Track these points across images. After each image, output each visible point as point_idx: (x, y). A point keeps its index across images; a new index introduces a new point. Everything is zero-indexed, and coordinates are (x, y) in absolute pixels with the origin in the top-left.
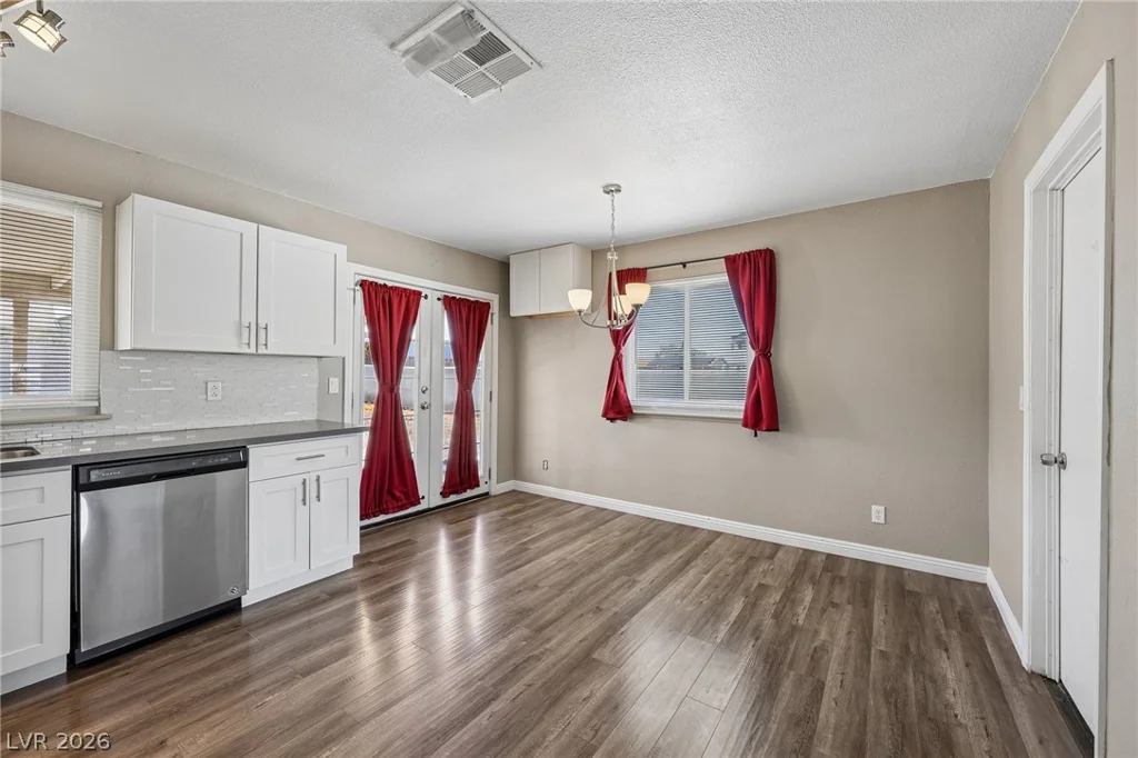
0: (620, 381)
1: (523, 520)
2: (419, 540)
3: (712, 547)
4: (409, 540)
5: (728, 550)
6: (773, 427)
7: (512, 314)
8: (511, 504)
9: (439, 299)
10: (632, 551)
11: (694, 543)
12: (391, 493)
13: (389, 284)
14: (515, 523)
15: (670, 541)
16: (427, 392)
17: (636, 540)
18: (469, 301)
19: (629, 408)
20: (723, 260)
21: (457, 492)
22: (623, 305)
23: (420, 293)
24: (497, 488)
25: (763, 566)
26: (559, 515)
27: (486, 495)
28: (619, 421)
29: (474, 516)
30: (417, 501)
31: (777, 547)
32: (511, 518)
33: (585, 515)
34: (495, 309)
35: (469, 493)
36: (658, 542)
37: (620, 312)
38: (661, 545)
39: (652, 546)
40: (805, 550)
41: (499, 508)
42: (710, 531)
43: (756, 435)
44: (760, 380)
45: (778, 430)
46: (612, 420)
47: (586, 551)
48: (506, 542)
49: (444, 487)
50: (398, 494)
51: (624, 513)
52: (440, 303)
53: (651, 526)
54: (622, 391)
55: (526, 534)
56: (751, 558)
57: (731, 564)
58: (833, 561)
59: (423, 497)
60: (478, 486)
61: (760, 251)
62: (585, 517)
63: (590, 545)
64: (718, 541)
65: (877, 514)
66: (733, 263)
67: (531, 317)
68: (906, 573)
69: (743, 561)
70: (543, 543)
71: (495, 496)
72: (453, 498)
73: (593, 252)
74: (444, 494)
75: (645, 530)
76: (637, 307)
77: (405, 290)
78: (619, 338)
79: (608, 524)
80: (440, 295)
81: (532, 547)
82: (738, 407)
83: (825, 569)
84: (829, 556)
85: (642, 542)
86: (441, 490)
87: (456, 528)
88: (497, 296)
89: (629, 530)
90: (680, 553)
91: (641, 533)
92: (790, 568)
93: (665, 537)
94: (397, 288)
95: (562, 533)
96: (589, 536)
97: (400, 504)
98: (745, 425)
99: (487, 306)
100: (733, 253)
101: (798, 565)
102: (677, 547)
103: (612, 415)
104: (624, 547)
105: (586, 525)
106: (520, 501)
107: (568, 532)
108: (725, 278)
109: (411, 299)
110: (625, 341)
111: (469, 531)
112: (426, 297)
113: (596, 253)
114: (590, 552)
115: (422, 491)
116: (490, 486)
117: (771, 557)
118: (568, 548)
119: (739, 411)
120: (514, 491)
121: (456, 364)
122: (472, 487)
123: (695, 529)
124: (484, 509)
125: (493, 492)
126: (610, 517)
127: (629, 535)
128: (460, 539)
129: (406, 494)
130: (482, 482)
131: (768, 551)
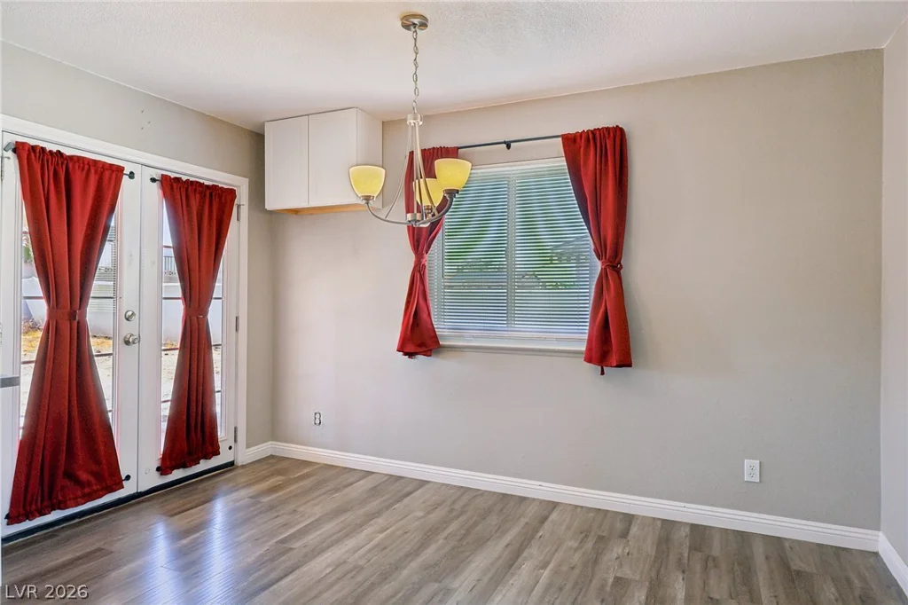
0: (421, 301)
1: (284, 502)
2: (117, 546)
3: (547, 525)
4: (99, 550)
5: (568, 528)
6: (626, 362)
7: (269, 206)
8: (265, 478)
9: (153, 180)
10: (441, 541)
11: (524, 521)
12: (70, 475)
13: (68, 152)
14: (272, 507)
15: (493, 520)
16: (135, 319)
17: (446, 522)
18: (201, 185)
19: (435, 338)
20: (560, 139)
21: (184, 466)
22: (431, 192)
23: (120, 170)
24: (245, 455)
25: (617, 550)
26: (337, 490)
27: (231, 465)
28: (420, 357)
29: (209, 500)
30: (117, 483)
31: (629, 519)
32: (266, 499)
33: (374, 488)
34: (243, 197)
35: (204, 465)
36: (475, 524)
37: (426, 202)
38: (479, 528)
39: (468, 532)
40: (664, 521)
41: (249, 485)
42: (542, 502)
43: (603, 373)
44: (609, 297)
45: (630, 365)
46: (411, 355)
47: (377, 545)
48: (256, 540)
49: (164, 459)
50: (84, 476)
51: (428, 482)
52: (156, 186)
53: (465, 499)
54: (424, 316)
55: (286, 526)
56: (600, 539)
57: (576, 550)
58: (699, 533)
59: (128, 478)
60: (217, 453)
61: (608, 129)
62: (374, 491)
63: (381, 536)
64: (554, 516)
65: (751, 469)
66: (572, 143)
67: (296, 212)
68: (787, 544)
69: (589, 545)
70: (312, 538)
71: (243, 466)
72: (178, 474)
73: (383, 122)
74: (162, 470)
75: (458, 506)
76: (452, 193)
77: (95, 162)
78: (421, 240)
79: (406, 501)
80: (157, 174)
81: (297, 545)
82: (578, 337)
83: (694, 548)
84: (694, 528)
85: (453, 527)
86: (157, 464)
87: (181, 521)
88: (247, 180)
89: (436, 506)
90: (508, 538)
91: (452, 510)
92: (650, 548)
93: (485, 514)
94: (79, 158)
95: (342, 518)
96: (381, 521)
97: (87, 490)
98: (589, 359)
99: (230, 194)
100: (572, 131)
101: (659, 544)
102: (501, 530)
103: (410, 348)
104: (430, 535)
105: (374, 505)
106: (279, 472)
107: (349, 517)
108: (562, 163)
109: (106, 179)
110: (429, 247)
111: (203, 525)
112: (131, 175)
113: (389, 125)
114: (382, 547)
115: (125, 469)
116: (235, 454)
117: (624, 534)
118: (351, 543)
119: (580, 340)
120: (272, 457)
121: (182, 279)
122: (207, 456)
123: (523, 499)
124: (225, 488)
125: (240, 461)
126: (408, 489)
127: (435, 517)
128: (185, 542)
129: (98, 476)
130: (223, 447)
131: (619, 526)
